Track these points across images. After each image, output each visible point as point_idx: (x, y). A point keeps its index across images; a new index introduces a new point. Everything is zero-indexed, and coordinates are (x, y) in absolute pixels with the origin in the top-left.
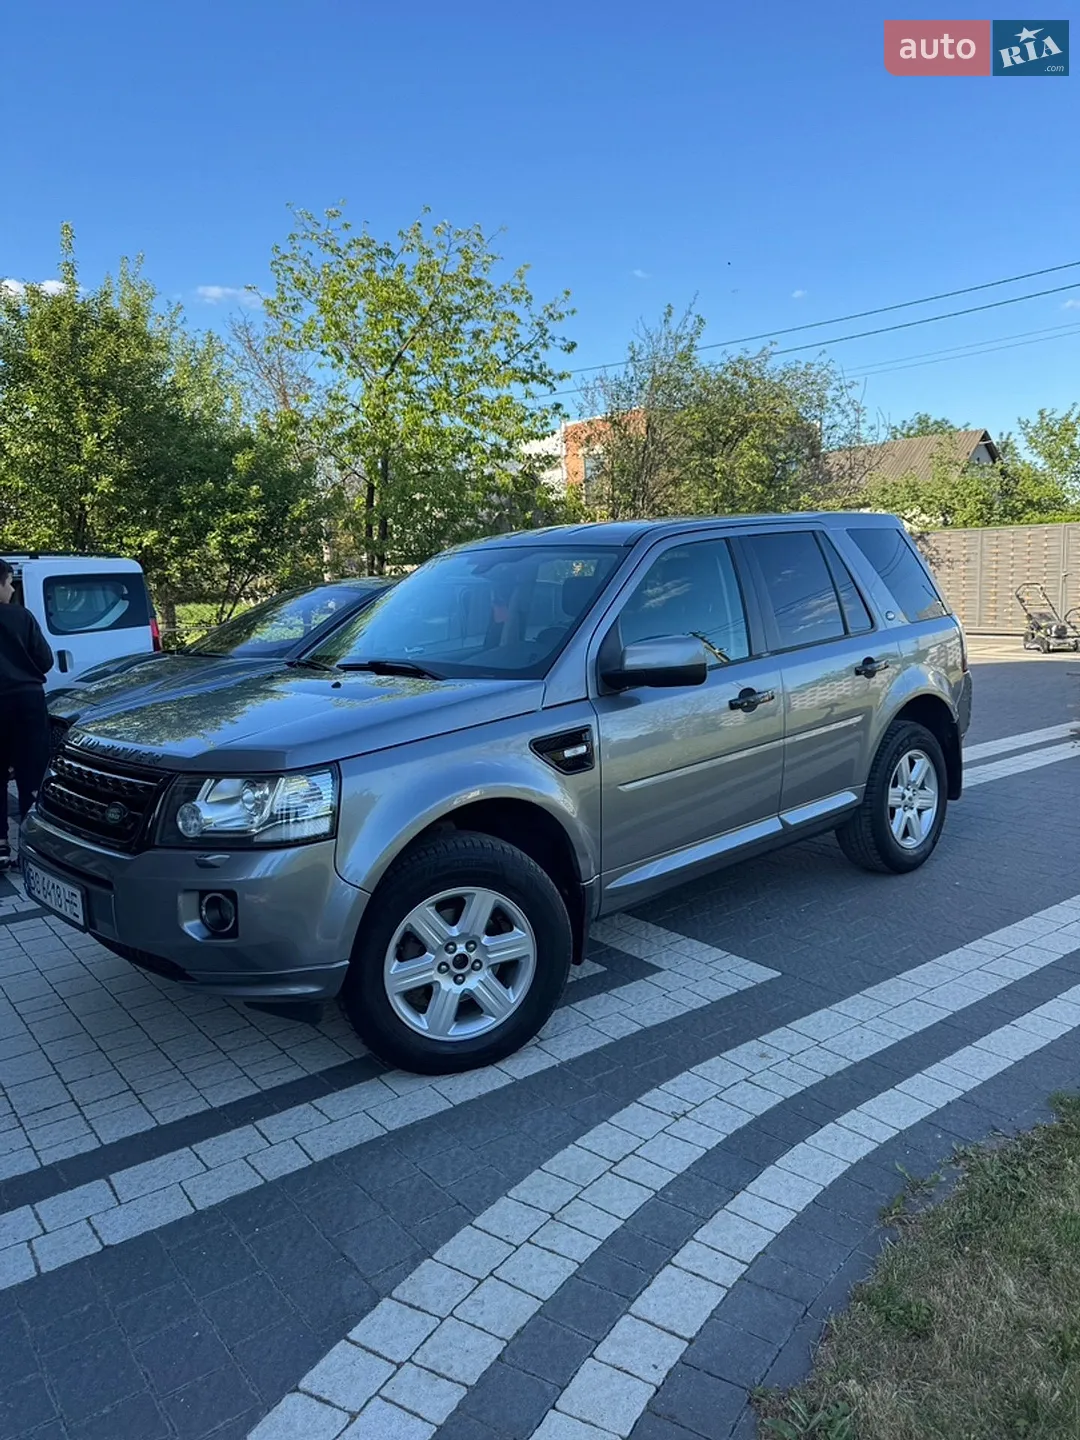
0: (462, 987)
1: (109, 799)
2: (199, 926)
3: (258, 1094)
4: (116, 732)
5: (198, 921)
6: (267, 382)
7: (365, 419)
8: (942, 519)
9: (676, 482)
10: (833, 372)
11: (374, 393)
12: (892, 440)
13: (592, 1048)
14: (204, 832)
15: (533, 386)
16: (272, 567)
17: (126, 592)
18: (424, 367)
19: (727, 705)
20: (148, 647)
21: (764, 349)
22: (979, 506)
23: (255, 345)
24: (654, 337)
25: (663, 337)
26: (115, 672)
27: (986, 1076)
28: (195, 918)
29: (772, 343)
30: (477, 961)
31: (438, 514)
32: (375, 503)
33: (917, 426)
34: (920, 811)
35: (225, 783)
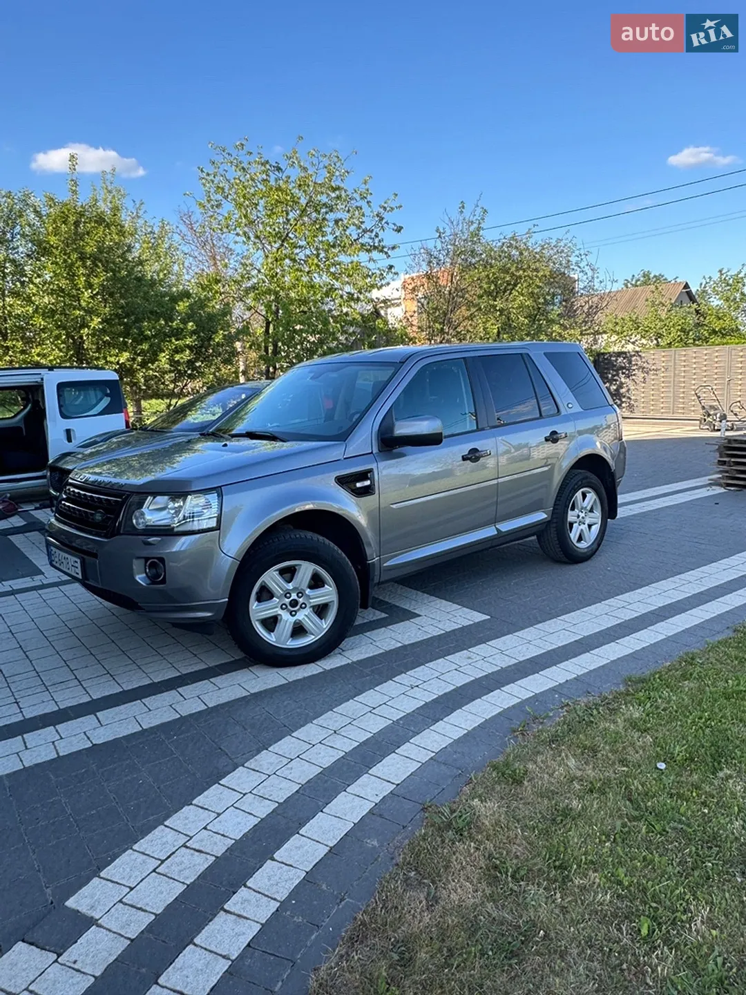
0: (295, 618)
1: (95, 508)
2: (144, 578)
3: (179, 676)
4: (101, 473)
5: (144, 575)
6: (203, 251)
7: (264, 277)
8: (655, 342)
9: (471, 317)
10: (575, 245)
11: (270, 260)
12: (625, 288)
13: (371, 655)
14: (147, 526)
15: (375, 254)
16: (202, 374)
17: (109, 392)
18: (303, 243)
19: (461, 458)
20: (122, 426)
21: (530, 229)
22: (679, 333)
23: (195, 227)
24: (454, 223)
25: (460, 222)
26: (102, 441)
27: (592, 668)
28: (142, 573)
29: (534, 225)
30: (303, 603)
31: (312, 339)
32: (270, 332)
33: (642, 279)
34: (590, 526)
35: (159, 498)
